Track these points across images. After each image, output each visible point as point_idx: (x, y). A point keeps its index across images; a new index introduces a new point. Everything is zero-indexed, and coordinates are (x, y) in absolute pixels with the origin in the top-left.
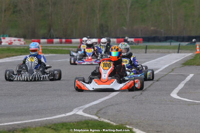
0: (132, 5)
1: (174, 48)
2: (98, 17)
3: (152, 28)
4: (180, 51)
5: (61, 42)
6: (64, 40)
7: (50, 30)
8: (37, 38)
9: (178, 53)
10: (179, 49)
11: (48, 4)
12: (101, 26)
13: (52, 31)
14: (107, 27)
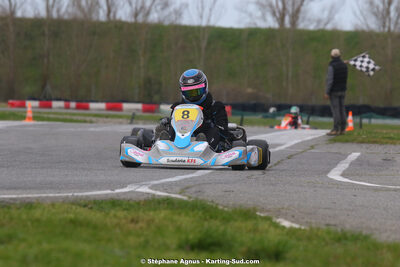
0: (209, 43)
2: (142, 64)
5: (67, 107)
6: (73, 104)
7: (44, 87)
8: (18, 99)
11: (43, 34)
12: (148, 81)
13: (48, 87)
14: (160, 84)
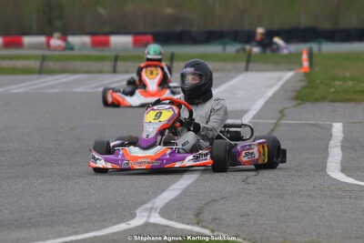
1: (234, 59)
3: (169, 11)
4: (251, 65)
9: (247, 69)
10: (248, 61)
